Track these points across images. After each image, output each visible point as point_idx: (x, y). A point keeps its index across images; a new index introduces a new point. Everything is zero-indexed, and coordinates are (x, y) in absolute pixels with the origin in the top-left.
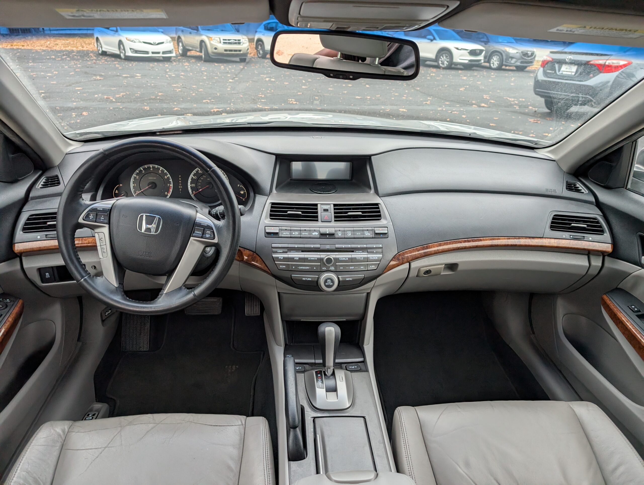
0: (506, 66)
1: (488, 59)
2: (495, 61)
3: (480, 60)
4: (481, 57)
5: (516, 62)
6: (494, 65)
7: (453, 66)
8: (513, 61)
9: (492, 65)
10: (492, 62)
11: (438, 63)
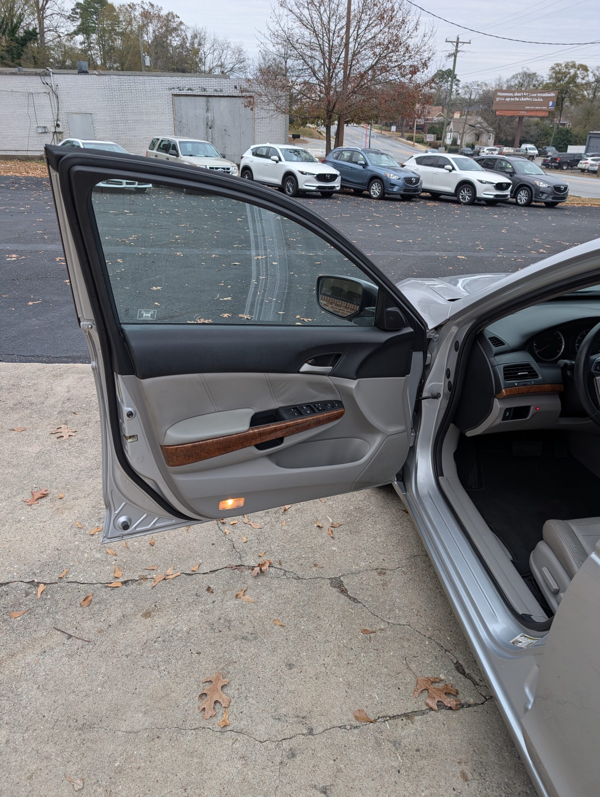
0: (536, 202)
1: (515, 194)
2: (523, 196)
3: (507, 195)
4: (508, 192)
5: (547, 197)
6: (521, 201)
7: (476, 201)
8: (544, 197)
9: (519, 201)
10: (518, 198)
11: (459, 198)
